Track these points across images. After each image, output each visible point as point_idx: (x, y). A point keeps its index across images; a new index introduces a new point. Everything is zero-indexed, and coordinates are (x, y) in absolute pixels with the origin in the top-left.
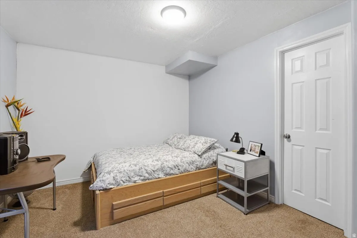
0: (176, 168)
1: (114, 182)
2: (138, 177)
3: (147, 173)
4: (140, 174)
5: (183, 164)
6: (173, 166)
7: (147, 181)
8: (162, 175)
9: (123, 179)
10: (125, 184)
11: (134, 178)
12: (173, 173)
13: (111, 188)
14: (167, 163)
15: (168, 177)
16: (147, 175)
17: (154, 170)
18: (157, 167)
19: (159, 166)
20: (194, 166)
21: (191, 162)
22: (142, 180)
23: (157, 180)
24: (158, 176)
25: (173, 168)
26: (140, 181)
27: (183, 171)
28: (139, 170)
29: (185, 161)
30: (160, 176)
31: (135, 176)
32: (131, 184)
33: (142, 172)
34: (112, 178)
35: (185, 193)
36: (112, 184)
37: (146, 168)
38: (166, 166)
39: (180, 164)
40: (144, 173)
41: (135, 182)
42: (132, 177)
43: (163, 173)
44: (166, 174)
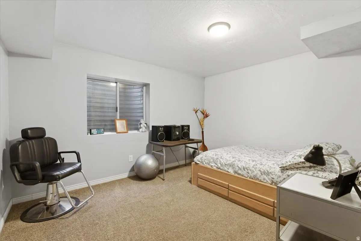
0: (245, 170)
1: (201, 160)
2: (215, 164)
3: (220, 163)
4: (216, 162)
5: (254, 170)
6: (243, 167)
7: (219, 170)
8: (231, 171)
9: (206, 161)
10: (206, 165)
11: (212, 163)
12: (241, 173)
13: (198, 164)
14: (238, 163)
15: (236, 175)
16: (219, 165)
17: (225, 163)
18: (228, 162)
19: (231, 162)
20: (269, 179)
21: (266, 172)
22: (217, 167)
23: (225, 172)
24: (227, 170)
25: (242, 169)
26: (215, 168)
27: (252, 176)
28: (216, 159)
29: (258, 168)
30: (229, 171)
31: (213, 162)
32: (209, 167)
33: (217, 161)
34: (200, 158)
35: (255, 202)
36: (199, 161)
37: (221, 160)
38: (236, 164)
39: (251, 168)
40: (218, 163)
41: (212, 166)
42: (211, 162)
43: (232, 169)
44: (236, 172)
